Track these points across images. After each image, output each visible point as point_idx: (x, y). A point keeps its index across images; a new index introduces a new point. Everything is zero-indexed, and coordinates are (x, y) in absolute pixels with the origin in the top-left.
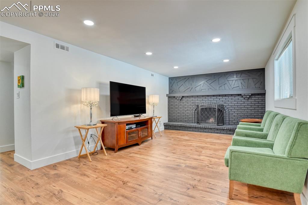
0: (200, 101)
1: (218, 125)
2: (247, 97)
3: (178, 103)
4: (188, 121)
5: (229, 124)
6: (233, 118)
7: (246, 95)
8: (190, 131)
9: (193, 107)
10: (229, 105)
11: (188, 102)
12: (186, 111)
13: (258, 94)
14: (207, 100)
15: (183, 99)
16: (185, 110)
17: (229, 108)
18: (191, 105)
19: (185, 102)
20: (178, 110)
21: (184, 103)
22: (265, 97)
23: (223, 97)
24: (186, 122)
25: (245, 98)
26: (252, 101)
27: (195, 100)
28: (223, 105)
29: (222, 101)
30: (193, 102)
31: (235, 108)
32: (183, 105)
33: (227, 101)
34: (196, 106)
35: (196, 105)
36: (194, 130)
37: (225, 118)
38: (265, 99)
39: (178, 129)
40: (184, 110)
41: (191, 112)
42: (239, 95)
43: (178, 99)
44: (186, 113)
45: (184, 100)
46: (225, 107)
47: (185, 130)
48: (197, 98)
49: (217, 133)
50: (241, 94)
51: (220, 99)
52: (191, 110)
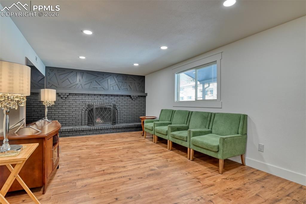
0: (91, 101)
1: (113, 125)
2: (135, 98)
3: (61, 102)
4: (76, 124)
5: (120, 123)
6: (123, 117)
7: (134, 96)
8: (83, 135)
9: (83, 106)
10: (120, 104)
11: (76, 100)
12: (73, 112)
13: (142, 96)
14: (99, 99)
15: (69, 96)
16: (72, 110)
17: (120, 108)
18: (80, 104)
19: (72, 100)
20: (61, 110)
21: (70, 102)
22: (145, 99)
23: (115, 97)
24: (72, 125)
25: (132, 99)
26: (137, 101)
27: (85, 99)
28: (115, 105)
29: (114, 101)
30: (82, 100)
31: (125, 108)
32: (69, 104)
33: (119, 101)
34: (87, 106)
35: (87, 104)
36: (88, 133)
37: (117, 117)
38: (145, 100)
39: (66, 134)
40: (70, 110)
41: (80, 112)
42: (128, 96)
43: (63, 96)
44: (73, 114)
45: (70, 98)
46: (117, 106)
47: (76, 135)
48: (88, 97)
49: (113, 132)
50: (131, 96)
51: (112, 98)
52: (80, 110)
